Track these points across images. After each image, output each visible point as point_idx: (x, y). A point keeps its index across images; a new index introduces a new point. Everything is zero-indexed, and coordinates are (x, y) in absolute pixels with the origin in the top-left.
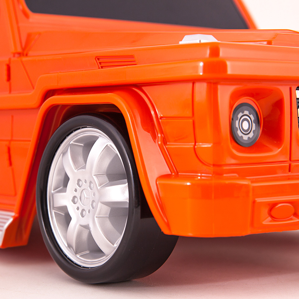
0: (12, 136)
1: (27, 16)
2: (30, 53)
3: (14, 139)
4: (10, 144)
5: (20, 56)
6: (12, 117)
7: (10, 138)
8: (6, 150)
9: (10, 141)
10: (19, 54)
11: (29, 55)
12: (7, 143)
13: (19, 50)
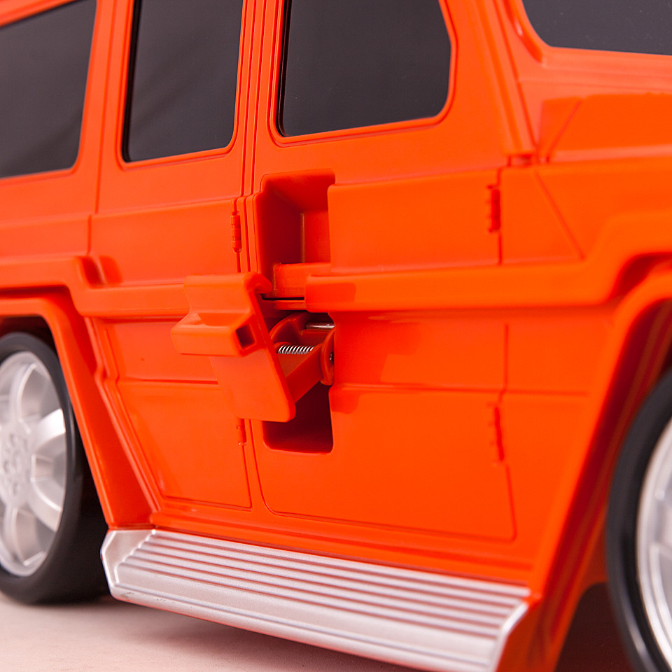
0: (506, 380)
1: (535, 53)
2: (559, 155)
3: (510, 387)
4: (500, 400)
5: (528, 165)
6: (507, 328)
7: (501, 386)
8: (490, 416)
9: (503, 392)
10: (527, 158)
11: (553, 159)
12: (494, 398)
13: (527, 147)
